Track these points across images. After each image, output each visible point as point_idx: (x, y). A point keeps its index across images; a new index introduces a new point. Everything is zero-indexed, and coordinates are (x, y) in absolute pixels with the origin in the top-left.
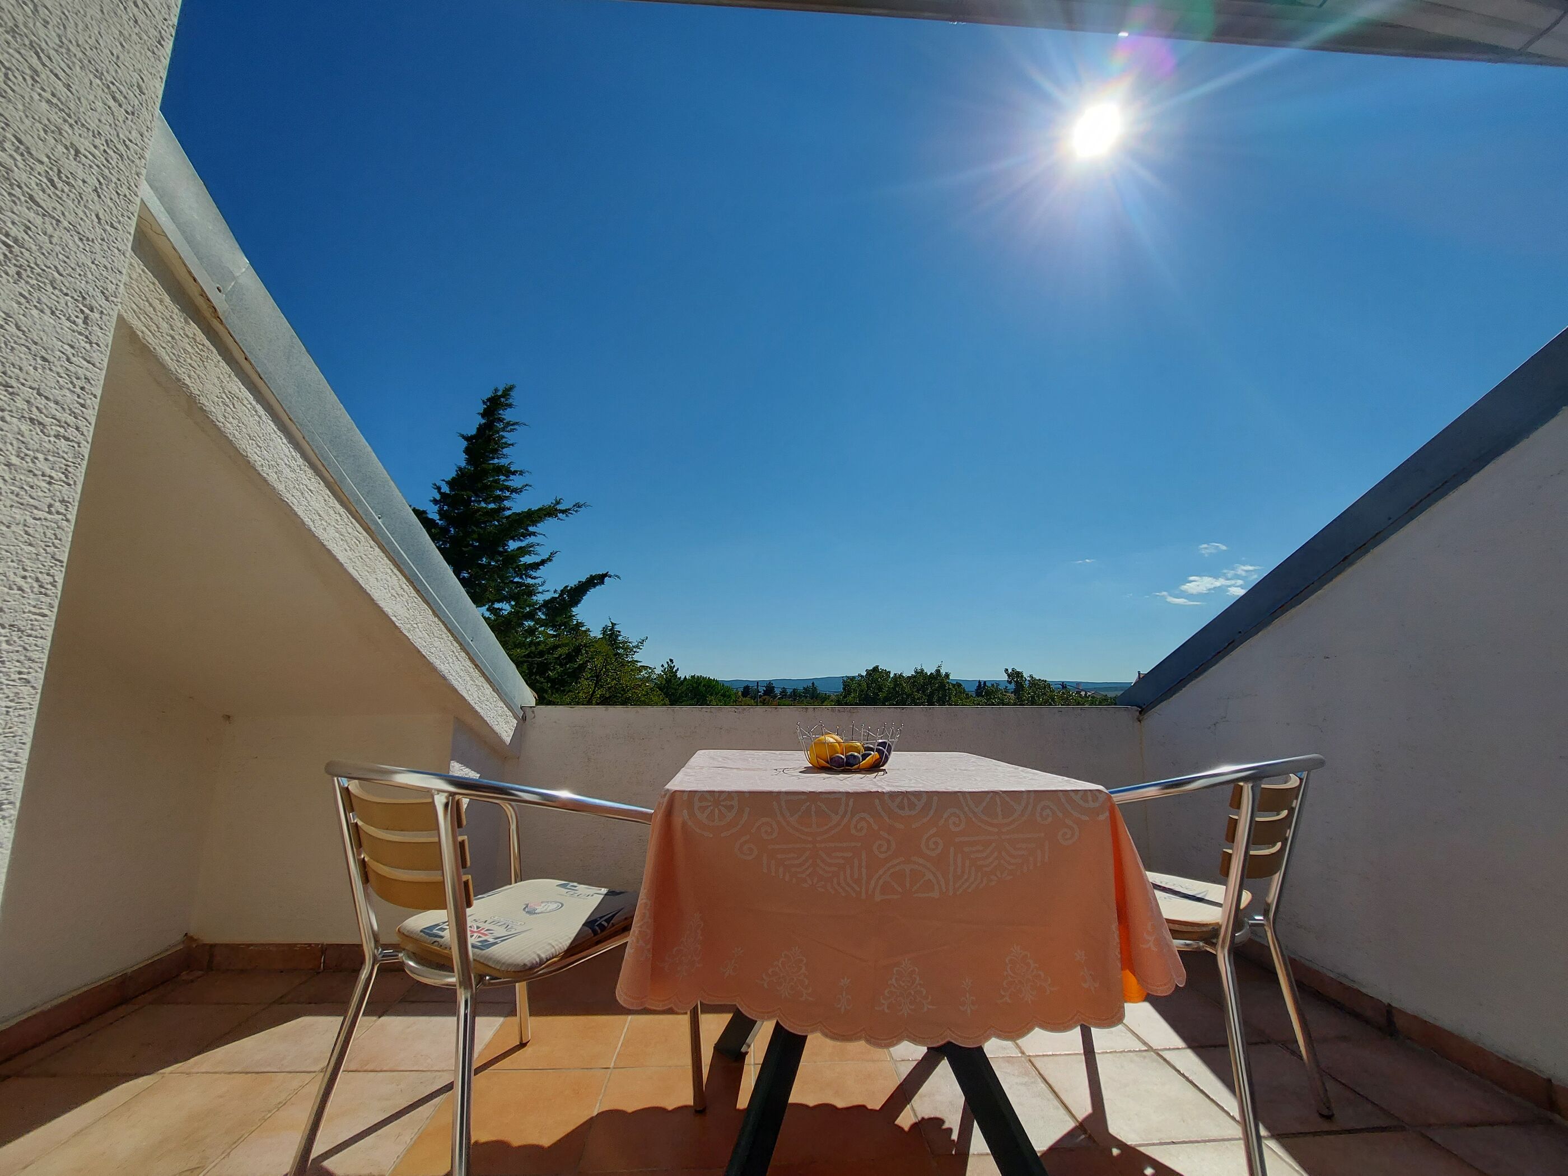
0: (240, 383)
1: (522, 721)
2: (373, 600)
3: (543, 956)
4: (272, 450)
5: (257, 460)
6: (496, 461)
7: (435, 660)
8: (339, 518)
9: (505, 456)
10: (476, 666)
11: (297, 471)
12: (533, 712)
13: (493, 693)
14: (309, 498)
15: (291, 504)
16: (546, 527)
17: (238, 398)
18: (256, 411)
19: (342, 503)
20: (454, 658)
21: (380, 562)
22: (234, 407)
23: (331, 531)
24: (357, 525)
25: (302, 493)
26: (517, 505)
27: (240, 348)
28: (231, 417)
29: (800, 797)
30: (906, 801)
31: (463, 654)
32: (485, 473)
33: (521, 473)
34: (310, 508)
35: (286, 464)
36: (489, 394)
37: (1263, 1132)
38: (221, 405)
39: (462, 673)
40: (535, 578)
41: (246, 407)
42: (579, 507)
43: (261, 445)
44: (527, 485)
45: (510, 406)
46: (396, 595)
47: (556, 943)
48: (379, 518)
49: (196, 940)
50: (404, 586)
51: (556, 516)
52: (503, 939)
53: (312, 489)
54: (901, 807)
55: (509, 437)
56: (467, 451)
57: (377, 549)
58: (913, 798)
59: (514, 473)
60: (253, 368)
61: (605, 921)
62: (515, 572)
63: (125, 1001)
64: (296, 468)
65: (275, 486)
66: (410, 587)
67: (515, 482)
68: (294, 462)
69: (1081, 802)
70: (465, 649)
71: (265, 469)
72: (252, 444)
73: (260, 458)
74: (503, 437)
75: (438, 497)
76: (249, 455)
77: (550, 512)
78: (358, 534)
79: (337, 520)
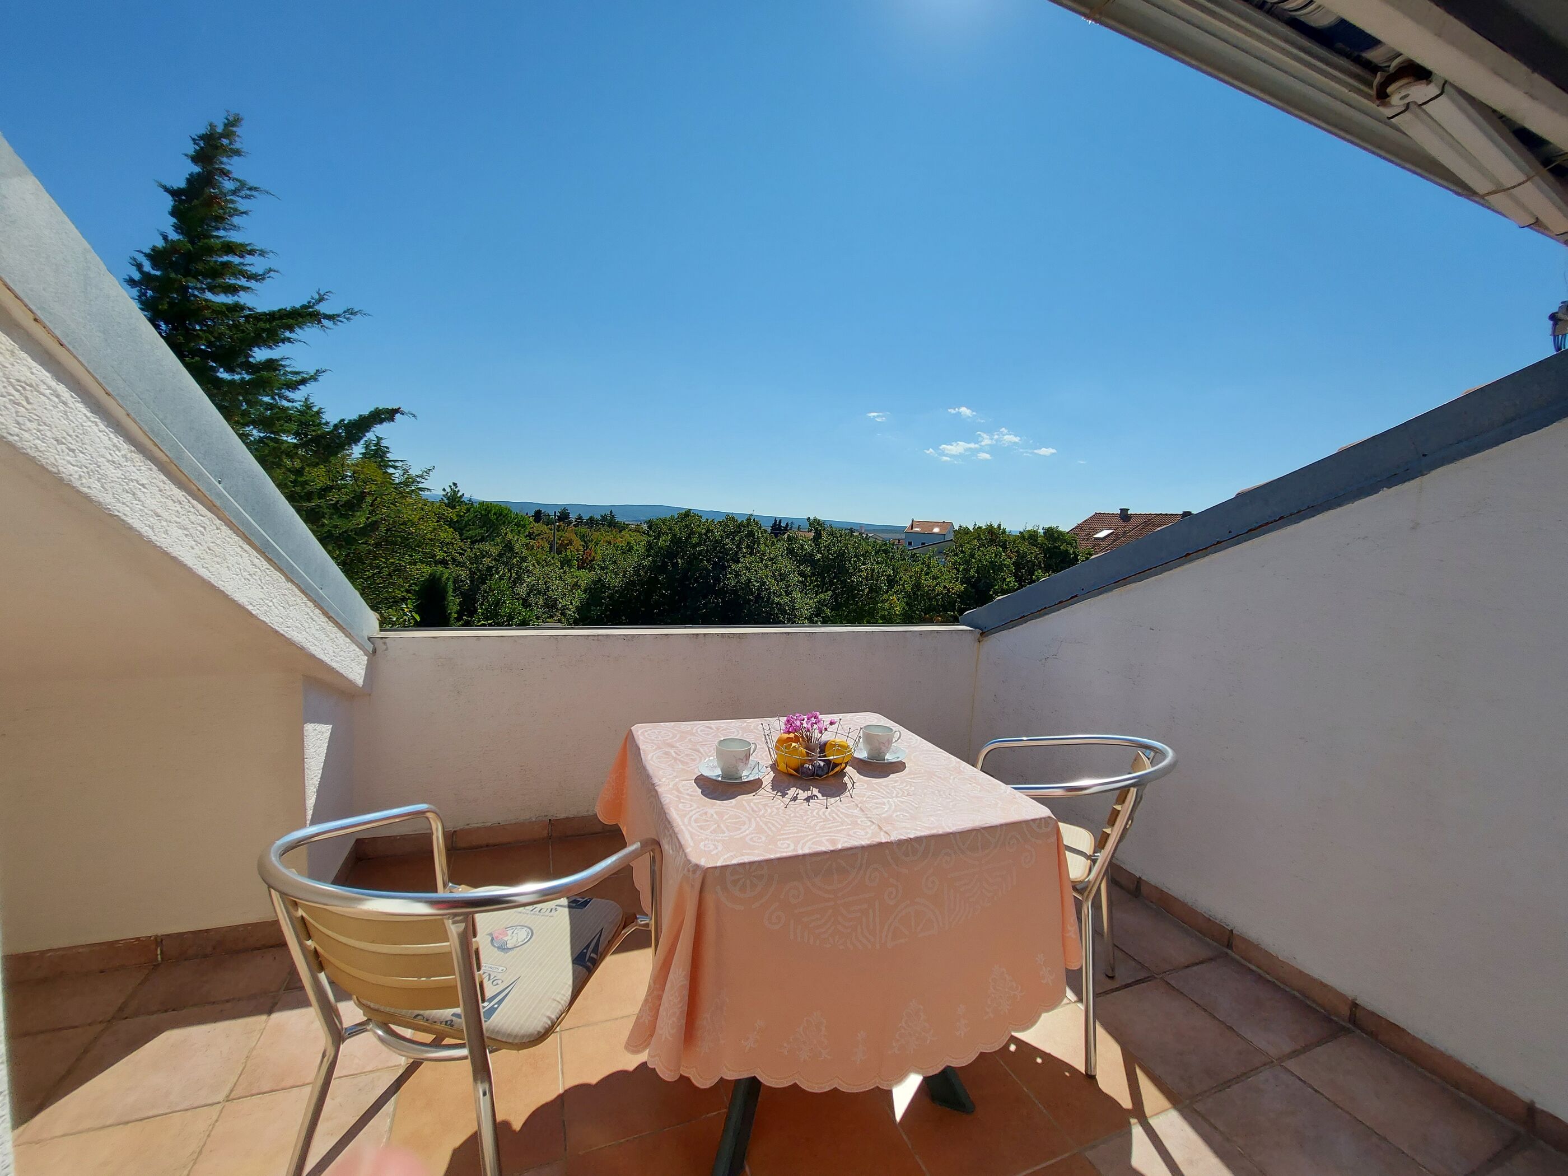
0: (30, 360)
1: (371, 655)
2: (228, 595)
3: (553, 1017)
4: (89, 448)
5: (73, 472)
6: (223, 233)
7: (292, 634)
8: (178, 508)
9: (234, 227)
10: (330, 618)
11: (123, 464)
12: (385, 643)
13: (345, 638)
14: (143, 498)
16: (307, 333)
17: (31, 386)
18: (58, 396)
19: (181, 485)
20: (310, 621)
21: (229, 543)
22: (29, 403)
23: (176, 532)
24: (200, 507)
25: (134, 494)
26: (258, 300)
27: (26, 306)
28: (27, 421)
29: (822, 857)
31: (317, 611)
33: (262, 253)
34: (145, 510)
35: (108, 461)
36: (203, 130)
38: (10, 406)
39: (318, 635)
41: (44, 395)
42: (352, 314)
43: (74, 448)
44: (270, 270)
45: (237, 153)
46: (249, 577)
48: (220, 482)
50: (256, 561)
51: (320, 322)
53: (145, 482)
54: (906, 853)
56: (175, 213)
57: (224, 528)
59: (251, 252)
60: (49, 332)
61: (593, 952)
64: (122, 461)
66: (261, 558)
67: (255, 264)
68: (117, 452)
71: (84, 481)
72: (63, 452)
73: (76, 468)
74: (232, 202)
75: (137, 276)
77: (309, 315)
78: (202, 518)
79: (178, 511)
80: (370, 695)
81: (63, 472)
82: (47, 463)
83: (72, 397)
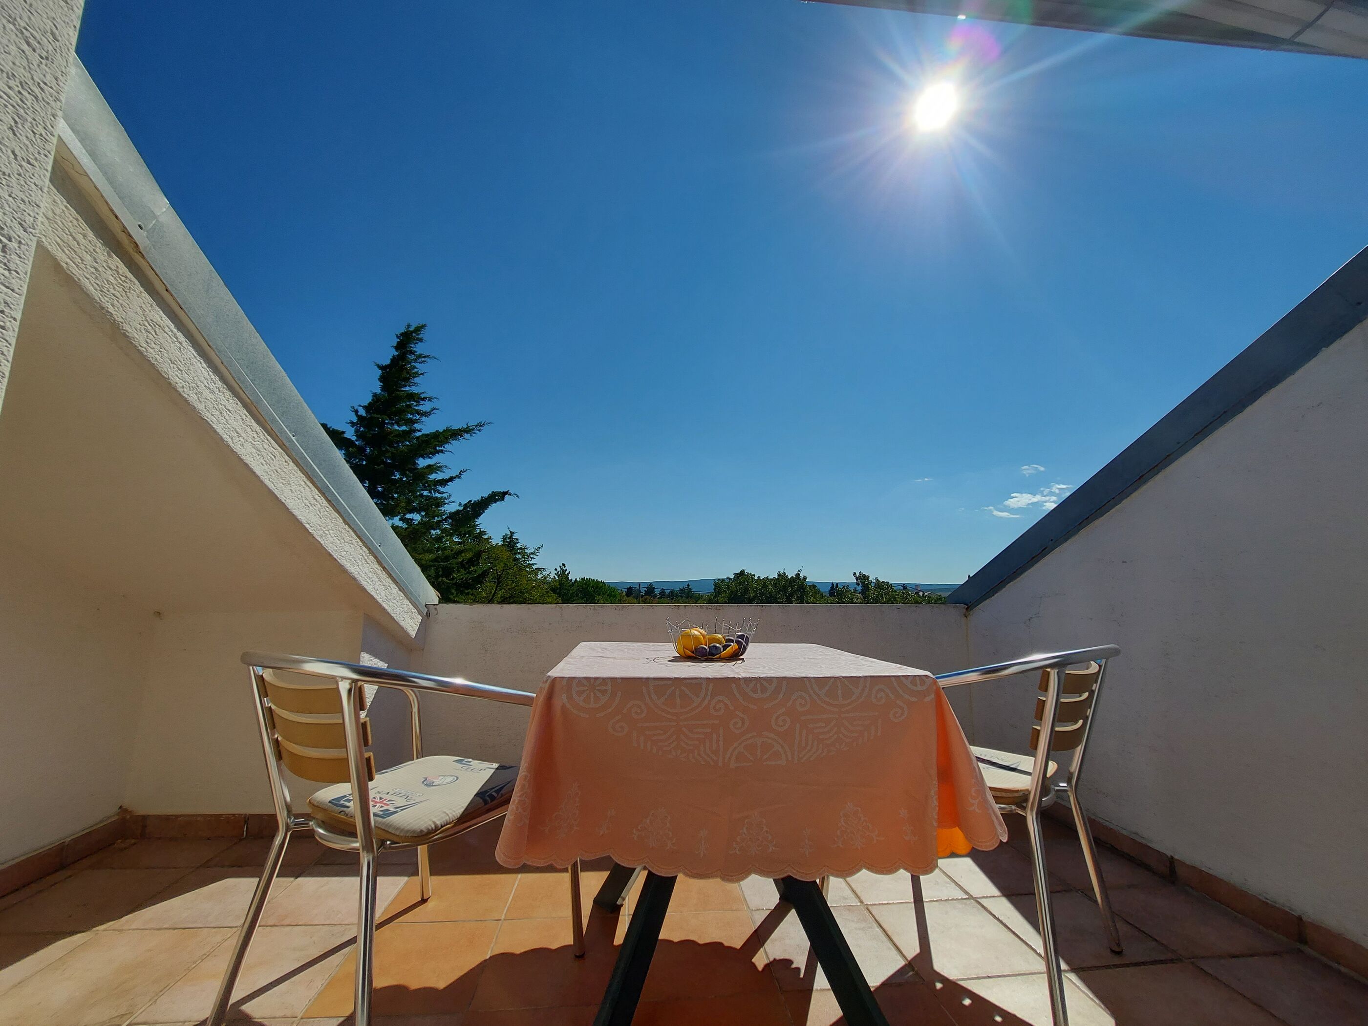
0: (161, 312)
1: (426, 618)
2: (288, 509)
3: (438, 823)
4: (192, 373)
5: (178, 382)
6: (407, 388)
7: (345, 563)
8: (255, 435)
9: (415, 384)
10: (384, 568)
11: (216, 393)
12: (436, 609)
13: (399, 592)
14: (227, 417)
15: (211, 422)
16: (453, 446)
17: (159, 326)
18: (176, 337)
19: (258, 422)
20: (363, 561)
21: (294, 475)
22: (156, 334)
23: (249, 448)
24: (272, 442)
25: (221, 413)
26: (427, 427)
27: (161, 281)
28: (153, 343)
29: (666, 682)
30: (758, 684)
31: (371, 558)
32: (399, 399)
33: (430, 399)
34: (228, 426)
35: (206, 386)
36: (403, 330)
38: (144, 332)
39: (370, 575)
40: (442, 493)
41: (167, 334)
42: (481, 426)
43: (182, 369)
44: (435, 409)
45: (421, 340)
46: (309, 505)
47: (451, 811)
48: (293, 436)
49: (131, 812)
50: (316, 497)
51: (463, 437)
52: (403, 808)
53: (230, 409)
54: (755, 691)
55: (420, 367)
56: (382, 379)
57: (291, 464)
58: (765, 683)
59: (424, 399)
60: (174, 299)
61: (495, 791)
62: (425, 487)
63: (62, 867)
64: (215, 389)
65: (196, 406)
66: (322, 497)
67: (425, 407)
68: (213, 384)
69: (910, 686)
70: (373, 552)
71: (185, 390)
72: (174, 368)
73: (181, 381)
74: (415, 367)
75: (355, 420)
76: (170, 377)
78: (274, 450)
79: (254, 437)
80: (423, 650)
81: (171, 379)
82: (162, 370)
83: (186, 341)
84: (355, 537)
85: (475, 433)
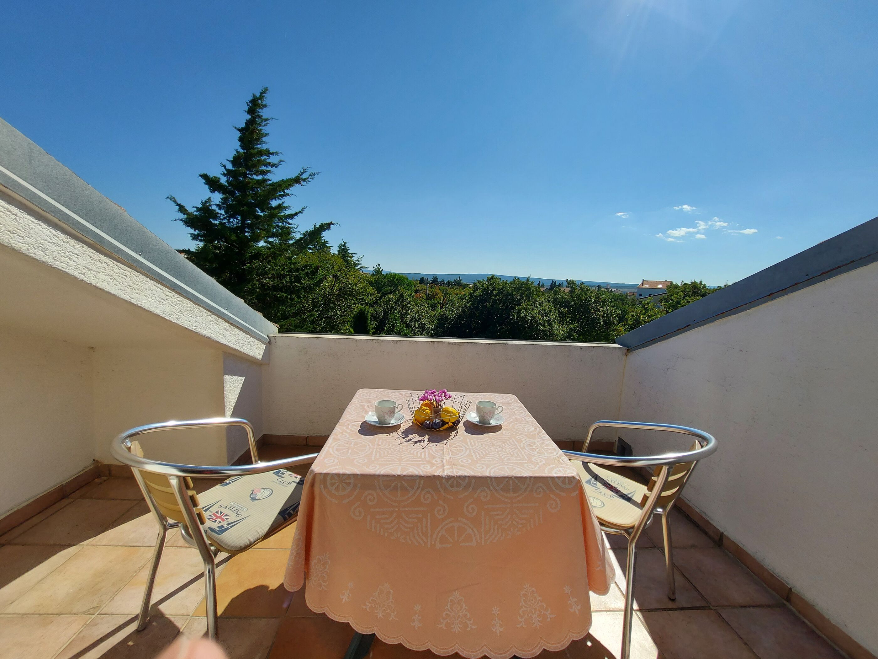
1: (269, 345)
2: (145, 309)
4: (34, 236)
5: (21, 247)
6: (259, 146)
7: (200, 330)
8: (105, 266)
9: (265, 143)
10: (231, 324)
11: (61, 244)
12: (275, 339)
13: (246, 335)
14: (76, 260)
15: (61, 268)
16: (295, 189)
18: (10, 212)
20: (214, 325)
21: (145, 284)
23: (101, 276)
24: (122, 266)
25: (69, 258)
26: (275, 176)
31: (221, 320)
32: (253, 155)
33: (277, 154)
34: (79, 266)
35: (50, 242)
36: (250, 98)
37: (635, 607)
39: (221, 332)
42: (313, 176)
43: (22, 235)
44: (281, 161)
45: (265, 106)
46: (163, 301)
47: (261, 530)
49: (101, 462)
50: (168, 293)
51: (300, 183)
52: (232, 524)
53: (77, 253)
54: (452, 486)
55: (265, 129)
56: (241, 140)
57: (142, 276)
59: (272, 154)
61: (292, 510)
62: (279, 220)
64: (59, 242)
65: (44, 260)
66: (172, 292)
67: (273, 159)
68: (56, 238)
69: (561, 484)
70: (221, 317)
71: (31, 251)
72: (14, 237)
73: (24, 245)
74: (261, 130)
75: (226, 172)
76: (13, 245)
77: (297, 180)
78: (124, 271)
79: (104, 267)
80: (269, 364)
81: (15, 247)
82: (3, 242)
83: (20, 212)
84: (205, 311)
85: (309, 181)
